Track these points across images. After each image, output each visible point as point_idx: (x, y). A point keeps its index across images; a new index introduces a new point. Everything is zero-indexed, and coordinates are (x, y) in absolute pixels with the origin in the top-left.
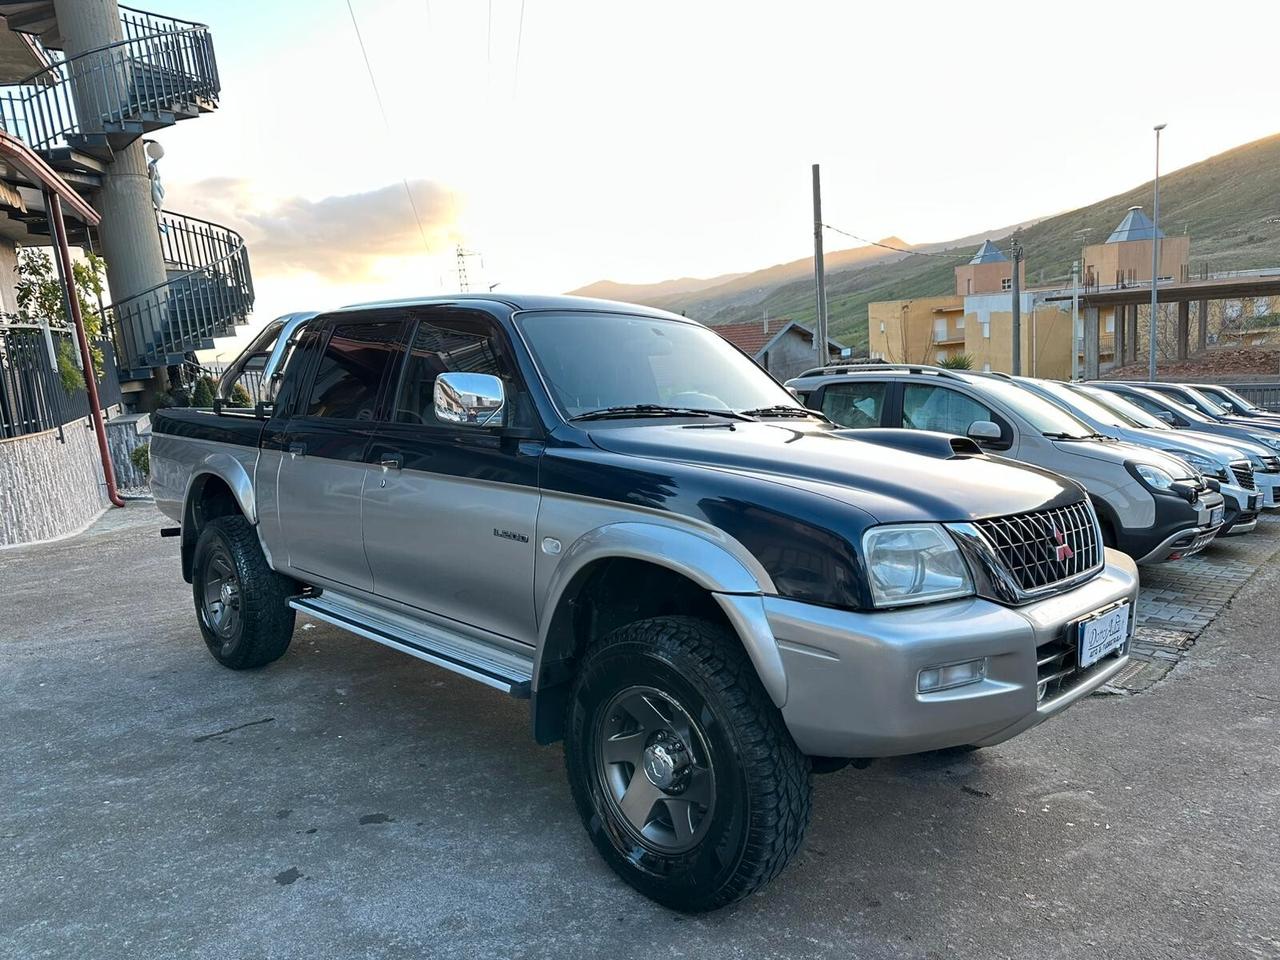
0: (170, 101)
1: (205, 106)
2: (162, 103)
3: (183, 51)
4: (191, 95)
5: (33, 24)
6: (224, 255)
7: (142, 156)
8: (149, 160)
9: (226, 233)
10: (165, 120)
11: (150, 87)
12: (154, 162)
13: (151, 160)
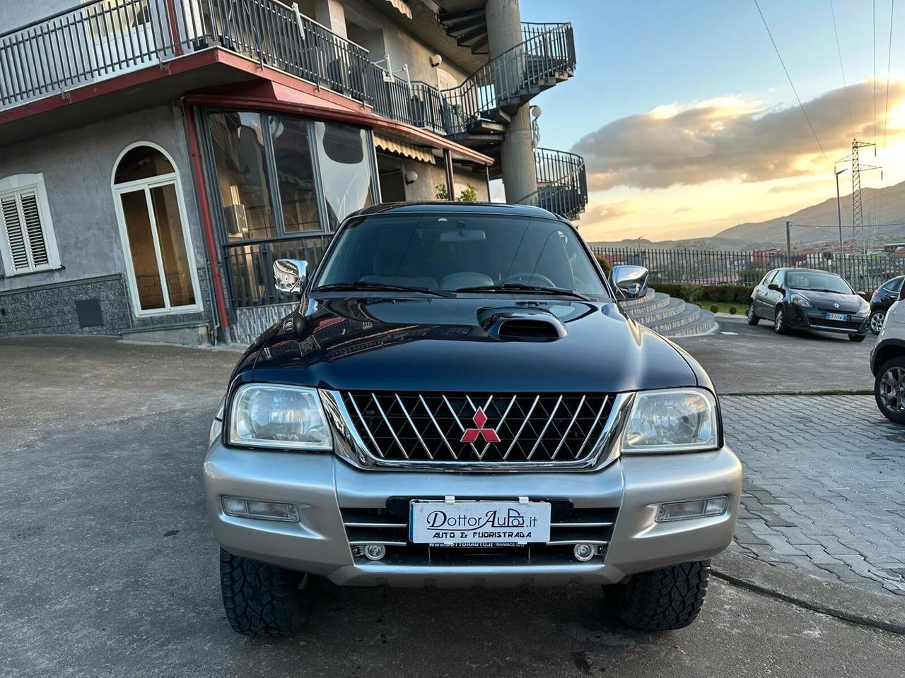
0: (537, 79)
1: (561, 77)
2: (532, 82)
3: (553, 43)
4: (551, 73)
5: (483, 48)
6: (566, 174)
7: (527, 116)
8: (533, 118)
9: (578, 158)
10: (534, 92)
11: (536, 66)
12: (536, 119)
13: (534, 118)
